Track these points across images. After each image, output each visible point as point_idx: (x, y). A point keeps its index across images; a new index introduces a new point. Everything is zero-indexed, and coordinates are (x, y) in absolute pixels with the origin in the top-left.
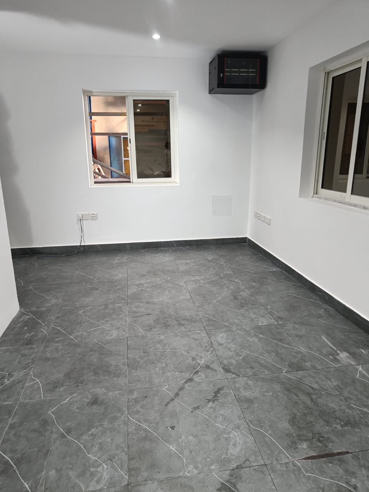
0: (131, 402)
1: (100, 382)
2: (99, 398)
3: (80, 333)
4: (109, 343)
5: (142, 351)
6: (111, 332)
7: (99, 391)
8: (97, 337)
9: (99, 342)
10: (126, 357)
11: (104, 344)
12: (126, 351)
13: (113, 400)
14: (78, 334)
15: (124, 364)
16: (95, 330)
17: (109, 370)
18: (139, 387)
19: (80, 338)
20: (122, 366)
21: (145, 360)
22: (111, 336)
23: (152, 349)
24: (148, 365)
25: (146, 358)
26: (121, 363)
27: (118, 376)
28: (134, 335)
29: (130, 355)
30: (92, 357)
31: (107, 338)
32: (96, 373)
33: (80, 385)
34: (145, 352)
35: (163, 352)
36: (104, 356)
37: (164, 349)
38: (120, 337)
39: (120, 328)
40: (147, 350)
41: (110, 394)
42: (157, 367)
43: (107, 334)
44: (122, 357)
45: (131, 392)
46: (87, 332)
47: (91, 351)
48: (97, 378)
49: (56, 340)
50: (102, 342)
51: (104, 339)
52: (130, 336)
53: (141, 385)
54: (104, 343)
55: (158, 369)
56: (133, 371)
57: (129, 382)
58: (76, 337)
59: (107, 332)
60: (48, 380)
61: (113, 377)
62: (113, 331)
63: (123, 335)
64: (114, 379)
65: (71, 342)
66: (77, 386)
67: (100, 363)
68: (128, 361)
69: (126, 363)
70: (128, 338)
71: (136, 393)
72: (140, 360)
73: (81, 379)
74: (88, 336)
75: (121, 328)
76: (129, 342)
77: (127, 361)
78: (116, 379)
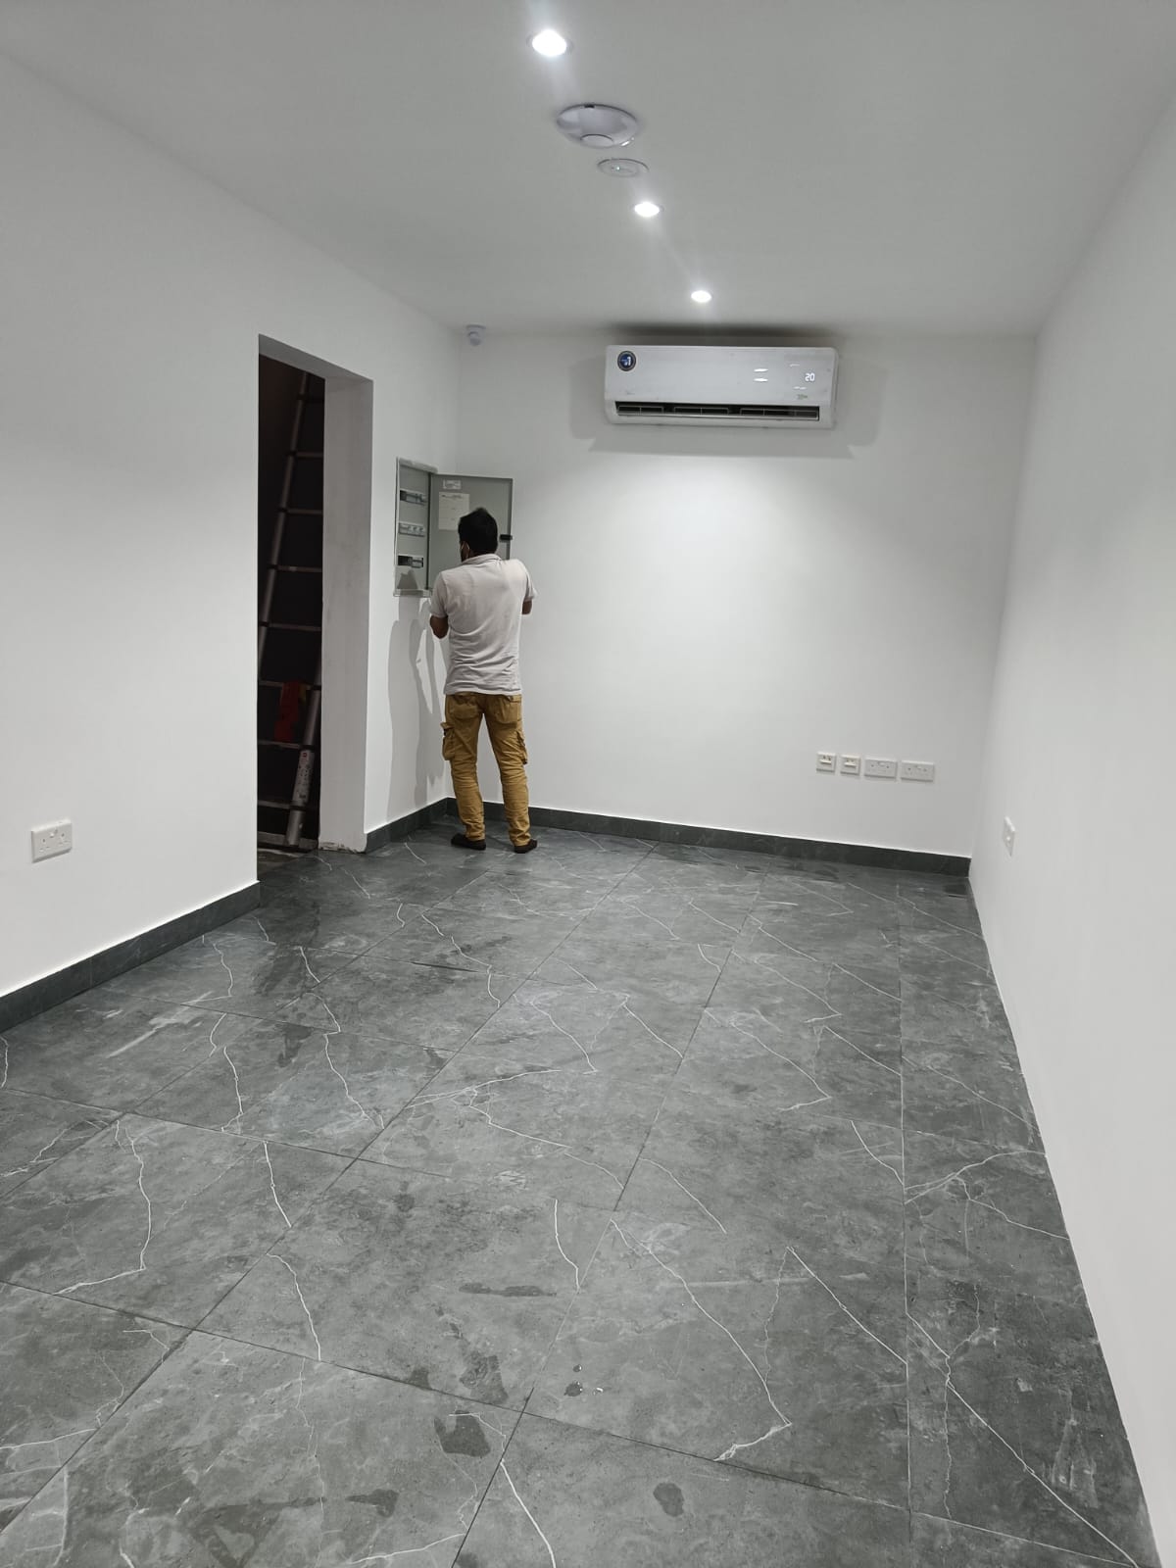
0: (670, 1071)
1: (726, 1117)
2: (733, 1093)
3: (777, 1281)
4: (679, 1208)
5: (596, 1153)
6: (662, 1248)
7: (731, 1103)
8: (716, 1240)
9: (713, 1222)
10: (645, 1151)
11: (696, 1207)
12: (638, 1166)
13: (704, 1082)
14: (787, 1279)
15: (658, 1135)
16: (721, 1278)
17: (700, 1135)
18: (644, 1087)
19: (776, 1256)
20: (664, 1133)
21: (601, 1131)
22: (668, 1233)
23: (565, 1151)
24: (601, 1119)
25: (594, 1135)
26: (666, 1141)
27: (679, 1116)
28: (591, 1210)
29: (633, 1152)
30: (738, 1177)
31: (682, 1227)
32: (733, 1136)
33: (773, 1124)
34: (588, 1149)
35: (541, 1134)
36: (704, 1170)
37: (531, 1142)
38: (639, 1218)
39: (626, 1256)
40: (578, 1154)
41: (706, 1092)
42: (582, 1109)
43: (678, 1247)
44: (656, 1152)
45: (663, 1084)
46: (752, 1277)
47: (742, 1197)
48: (732, 1126)
49: (862, 1276)
50: (703, 1216)
51: (694, 1228)
52: (603, 1212)
53: (639, 1088)
54: (695, 1212)
55: (582, 1105)
56: (642, 1116)
57: (661, 1100)
58: (790, 1266)
59: (676, 1252)
60: (851, 1154)
61: (692, 1117)
62: (653, 1248)
63: (623, 1222)
64: (690, 1114)
65: (807, 1252)
66: (779, 1123)
67: (719, 1157)
68: (645, 1140)
69: (650, 1137)
70: (613, 1205)
71: (655, 1080)
72: (612, 1135)
73: (769, 1133)
74: (749, 1259)
75: (622, 1255)
76: (616, 1190)
77: (648, 1142)
78: (688, 1112)
